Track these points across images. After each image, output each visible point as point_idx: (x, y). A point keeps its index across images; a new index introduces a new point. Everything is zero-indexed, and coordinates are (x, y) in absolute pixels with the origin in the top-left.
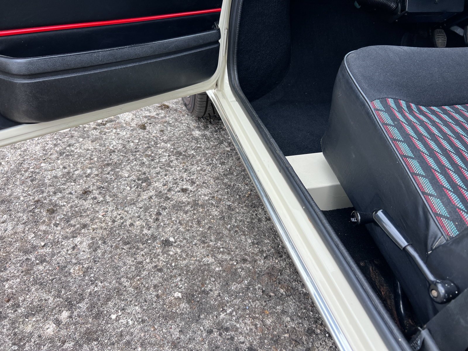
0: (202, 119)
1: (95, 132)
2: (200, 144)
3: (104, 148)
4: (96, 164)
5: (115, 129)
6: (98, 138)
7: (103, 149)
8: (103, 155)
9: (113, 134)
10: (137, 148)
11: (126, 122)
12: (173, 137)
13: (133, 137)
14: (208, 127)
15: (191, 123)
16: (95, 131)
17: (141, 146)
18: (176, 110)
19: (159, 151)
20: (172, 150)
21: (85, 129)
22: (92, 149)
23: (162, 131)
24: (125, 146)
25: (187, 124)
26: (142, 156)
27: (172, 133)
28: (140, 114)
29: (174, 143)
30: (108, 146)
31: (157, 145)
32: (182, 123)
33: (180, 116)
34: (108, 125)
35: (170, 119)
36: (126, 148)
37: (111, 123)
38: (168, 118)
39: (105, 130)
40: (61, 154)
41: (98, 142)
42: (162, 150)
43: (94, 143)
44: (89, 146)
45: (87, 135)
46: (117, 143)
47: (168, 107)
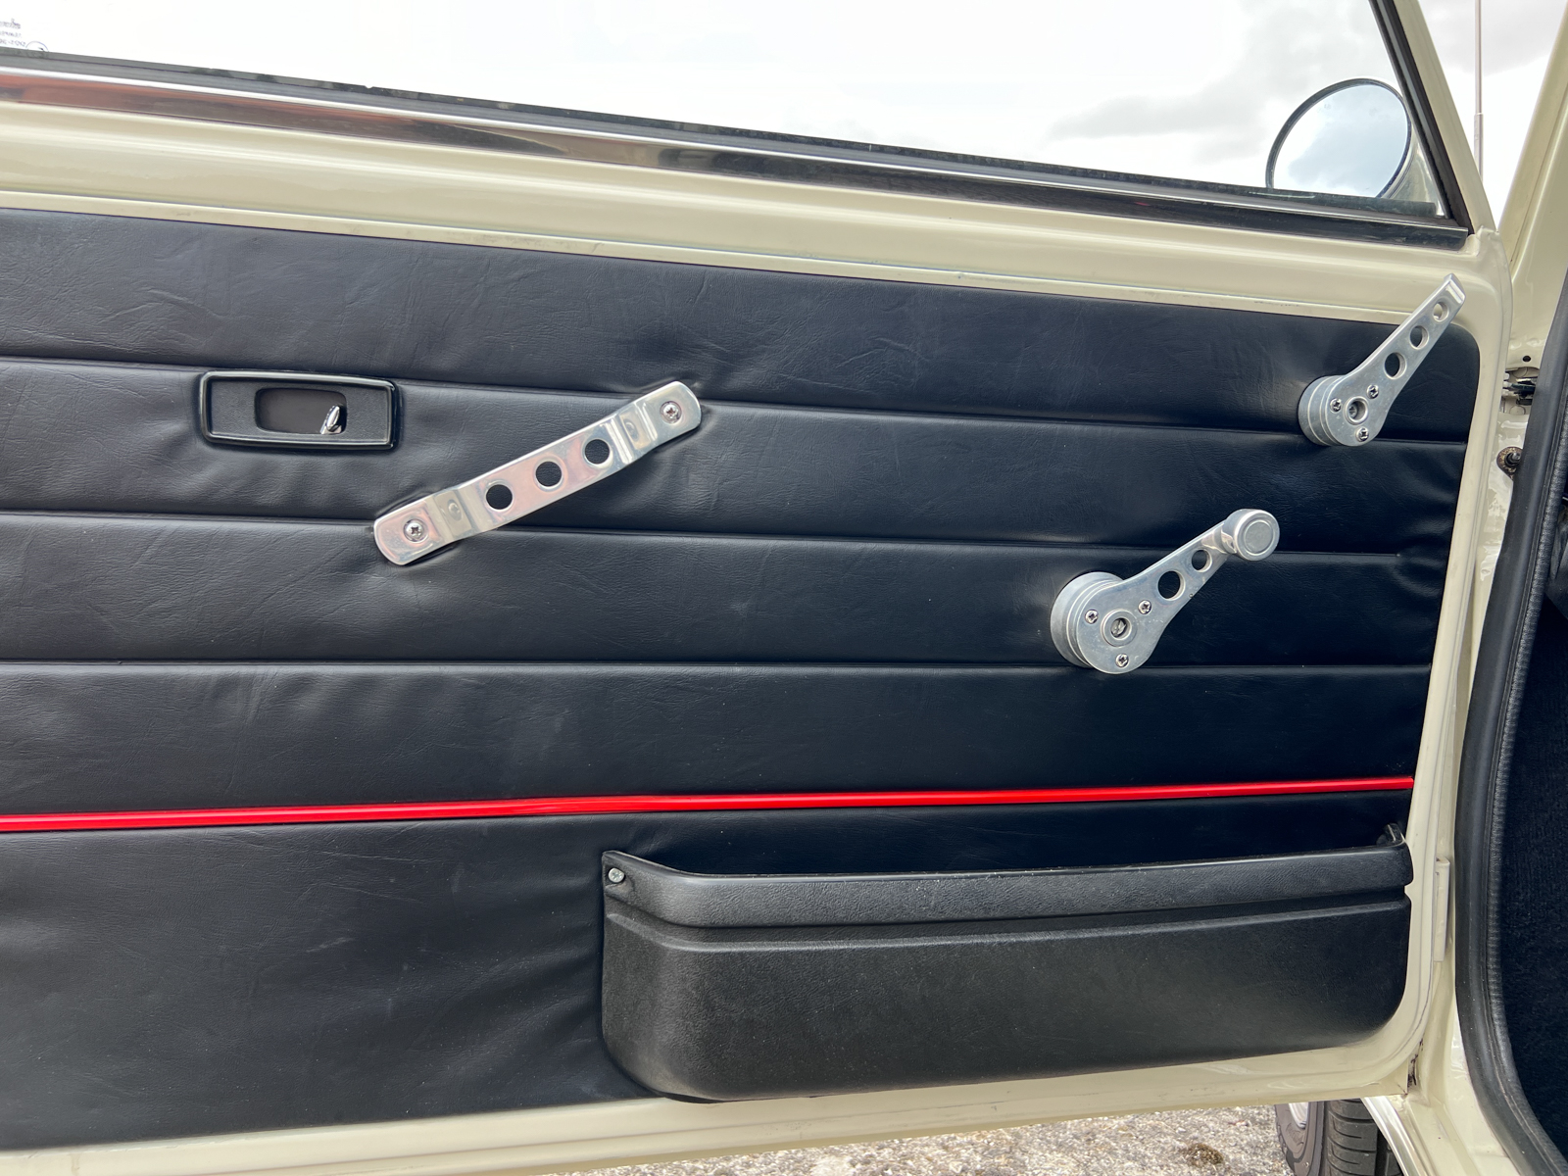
47: (1218, 1159)
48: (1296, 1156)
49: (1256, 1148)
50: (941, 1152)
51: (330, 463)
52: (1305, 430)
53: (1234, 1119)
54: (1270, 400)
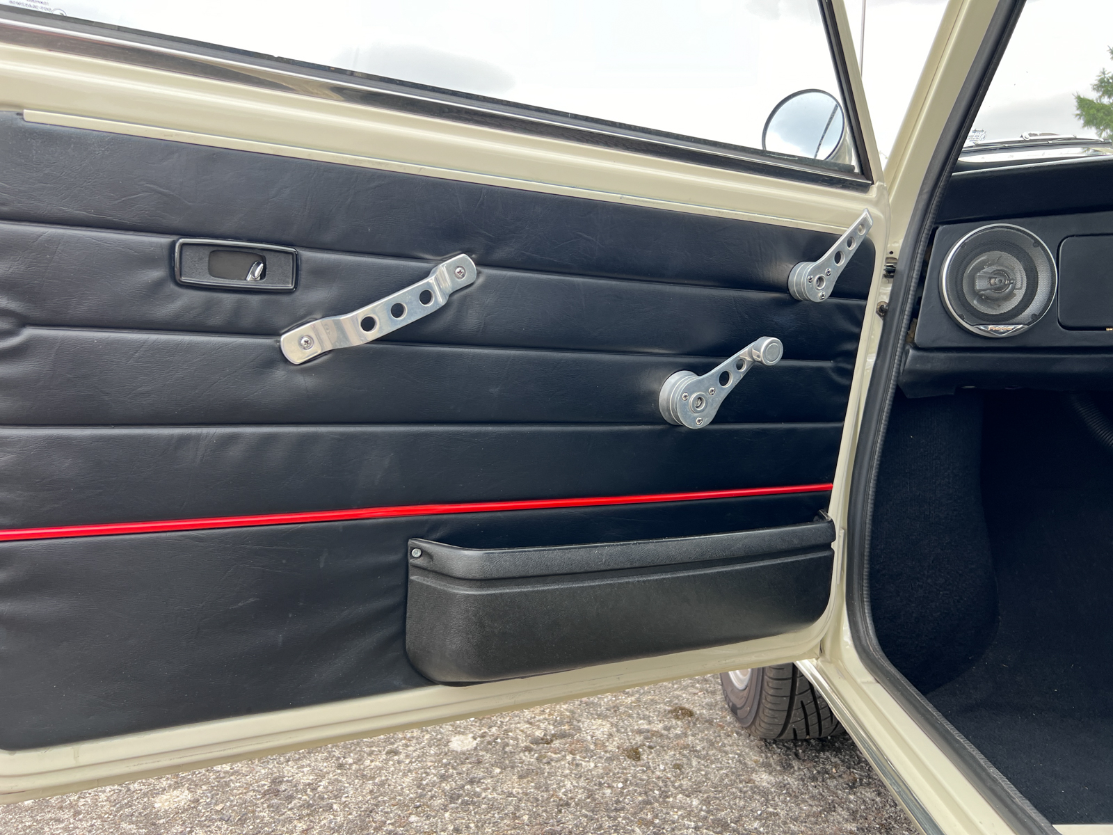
0: (774, 746)
1: (526, 757)
2: (775, 807)
3: (545, 795)
4: (525, 830)
5: (571, 753)
6: (533, 770)
7: (542, 796)
8: (543, 811)
9: (567, 765)
10: (620, 802)
11: (596, 739)
12: (704, 782)
13: (611, 774)
14: (790, 766)
15: (747, 754)
16: (527, 753)
17: (629, 797)
18: (710, 722)
19: (671, 813)
20: (703, 813)
21: (507, 749)
22: (518, 793)
23: (678, 767)
24: (591, 795)
25: (737, 754)
26: (632, 821)
27: (703, 773)
28: (627, 726)
29: (708, 798)
30: (554, 790)
31: (667, 800)
32: (726, 753)
33: (720, 736)
34: (557, 744)
35: (697, 741)
36: (594, 800)
37: (563, 741)
38: (690, 738)
39: (549, 754)
40: (453, 798)
41: (533, 779)
42: (680, 813)
43: (525, 780)
44: (513, 788)
45: (510, 762)
46: (574, 786)
47: (691, 714)
48: (739, 706)
49: (710, 706)
50: (528, 726)
51: (254, 300)
52: (791, 291)
53: (696, 691)
54: (774, 273)
